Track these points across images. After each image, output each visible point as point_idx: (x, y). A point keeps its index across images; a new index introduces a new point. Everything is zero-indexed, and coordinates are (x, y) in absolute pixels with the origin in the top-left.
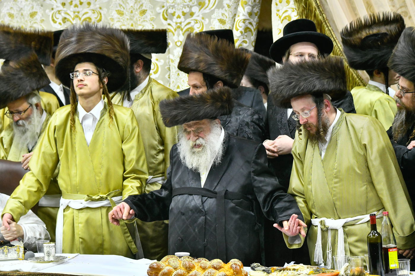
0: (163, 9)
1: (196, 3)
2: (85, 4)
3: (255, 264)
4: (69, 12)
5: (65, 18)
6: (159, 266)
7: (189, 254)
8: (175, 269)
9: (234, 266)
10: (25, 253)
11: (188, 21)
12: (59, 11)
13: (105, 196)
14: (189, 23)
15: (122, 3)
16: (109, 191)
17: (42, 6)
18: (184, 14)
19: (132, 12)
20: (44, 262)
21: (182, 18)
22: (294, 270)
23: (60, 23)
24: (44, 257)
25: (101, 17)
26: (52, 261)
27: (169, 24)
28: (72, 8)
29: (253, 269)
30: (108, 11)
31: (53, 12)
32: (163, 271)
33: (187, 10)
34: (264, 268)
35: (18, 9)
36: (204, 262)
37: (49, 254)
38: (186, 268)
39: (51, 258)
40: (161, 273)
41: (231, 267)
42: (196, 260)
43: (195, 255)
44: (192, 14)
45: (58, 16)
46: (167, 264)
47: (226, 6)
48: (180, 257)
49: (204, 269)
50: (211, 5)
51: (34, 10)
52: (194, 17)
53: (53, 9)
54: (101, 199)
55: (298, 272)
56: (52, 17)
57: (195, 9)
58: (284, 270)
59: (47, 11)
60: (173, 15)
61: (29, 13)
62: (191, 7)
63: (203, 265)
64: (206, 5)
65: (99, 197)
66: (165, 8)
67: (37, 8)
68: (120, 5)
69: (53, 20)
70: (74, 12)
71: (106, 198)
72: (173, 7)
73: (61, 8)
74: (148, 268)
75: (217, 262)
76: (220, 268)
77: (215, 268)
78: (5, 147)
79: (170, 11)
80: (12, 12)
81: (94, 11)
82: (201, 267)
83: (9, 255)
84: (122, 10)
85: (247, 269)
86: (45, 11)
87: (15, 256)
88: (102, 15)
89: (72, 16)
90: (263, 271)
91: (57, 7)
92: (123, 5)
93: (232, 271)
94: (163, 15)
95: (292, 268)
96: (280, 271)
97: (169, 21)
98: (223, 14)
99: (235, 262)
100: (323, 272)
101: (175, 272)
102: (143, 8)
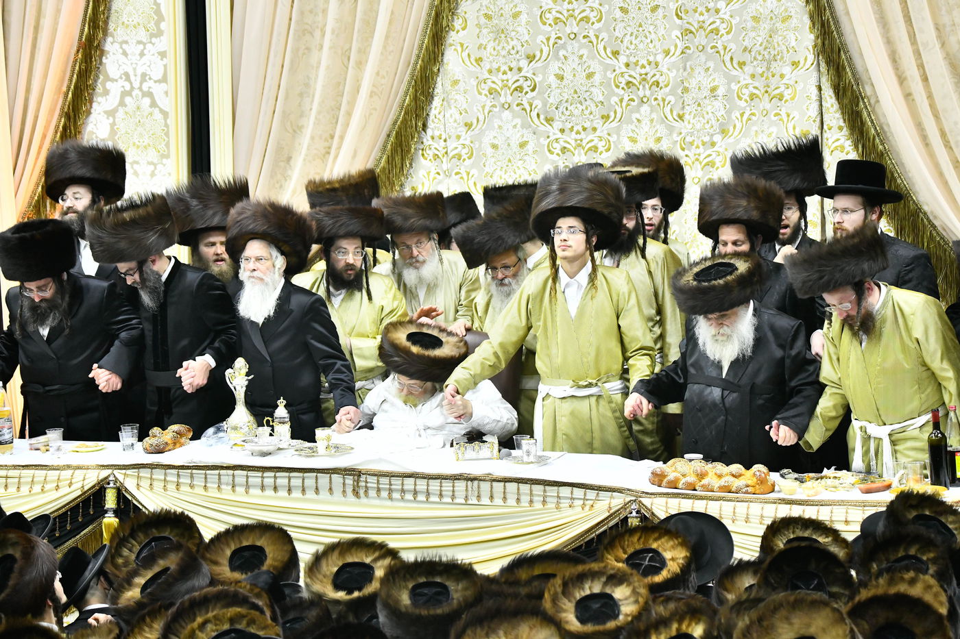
0: (681, 136)
1: (718, 130)
2: (589, 130)
4: (569, 140)
5: (565, 148)
6: (663, 472)
7: (701, 456)
8: (684, 476)
9: (758, 473)
10: (500, 451)
11: (708, 152)
12: (557, 139)
13: (594, 381)
14: (710, 155)
15: (634, 128)
16: (599, 375)
18: (704, 144)
19: (646, 139)
20: (523, 463)
21: (701, 150)
22: (835, 477)
23: (558, 154)
24: (522, 457)
25: (610, 145)
26: (532, 463)
27: (687, 156)
28: (573, 135)
29: (782, 476)
30: (618, 138)
31: (548, 140)
32: (669, 478)
33: (707, 139)
34: (796, 475)
35: (504, 139)
36: (720, 467)
37: (528, 453)
38: (698, 475)
39: (532, 459)
40: (665, 480)
41: (754, 475)
42: (710, 465)
43: (709, 458)
44: (713, 144)
45: (555, 145)
46: (674, 469)
48: (691, 460)
49: (720, 476)
50: (736, 133)
51: (525, 139)
52: (716, 148)
53: (548, 137)
54: (590, 385)
55: (840, 482)
56: (548, 146)
57: (717, 138)
58: (822, 478)
59: (542, 139)
60: (691, 144)
61: (518, 143)
62: (712, 135)
63: (718, 472)
65: (587, 383)
66: (683, 135)
67: (528, 136)
68: (633, 131)
69: (549, 151)
70: (576, 141)
71: (596, 384)
72: (692, 134)
73: (559, 135)
74: (650, 474)
75: (736, 468)
76: (741, 475)
77: (733, 476)
78: (479, 315)
79: (689, 139)
80: (496, 142)
81: (600, 138)
82: (716, 474)
83: (480, 452)
84: (636, 136)
85: (774, 476)
86: (538, 139)
87: (488, 454)
88: (612, 143)
89: (574, 145)
90: (796, 479)
91: (554, 134)
92: (637, 130)
93: (755, 480)
94: (681, 144)
95: (832, 476)
96: (817, 479)
97: (687, 152)
100: (872, 482)
101: (683, 480)
102: (658, 135)
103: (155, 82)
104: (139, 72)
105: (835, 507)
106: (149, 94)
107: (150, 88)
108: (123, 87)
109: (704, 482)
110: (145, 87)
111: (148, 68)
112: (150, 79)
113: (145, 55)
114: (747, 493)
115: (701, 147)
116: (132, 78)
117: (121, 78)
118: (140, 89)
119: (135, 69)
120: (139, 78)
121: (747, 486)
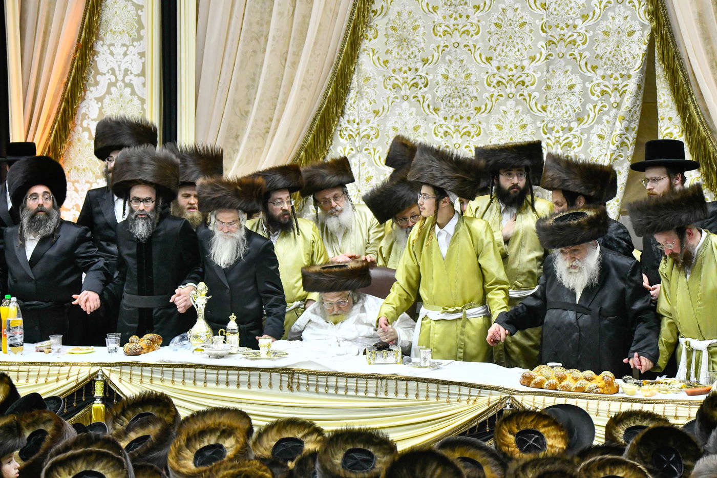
0: (544, 123)
1: (574, 119)
2: (465, 118)
3: (627, 377)
4: (450, 126)
5: (447, 132)
6: (531, 376)
7: (561, 364)
8: (548, 379)
9: (606, 378)
10: (402, 357)
11: (566, 135)
12: (441, 125)
13: (460, 308)
14: (568, 138)
15: (501, 118)
16: (465, 303)
17: (425, 120)
18: (563, 129)
19: (511, 126)
20: (421, 367)
21: (561, 133)
22: (666, 383)
23: (441, 137)
24: (420, 362)
25: (480, 131)
26: (428, 367)
27: (548, 138)
28: (453, 122)
29: (625, 381)
30: (487, 125)
31: (435, 125)
32: (536, 380)
33: (565, 125)
34: (636, 381)
35: (402, 123)
36: (576, 373)
37: (425, 359)
38: (558, 378)
39: (428, 364)
40: (533, 382)
41: (603, 379)
44: (570, 129)
45: (440, 129)
46: (539, 373)
47: (605, 122)
48: (552, 367)
49: (576, 380)
50: (590, 121)
51: (418, 124)
52: (573, 132)
53: (435, 123)
54: (457, 311)
55: (670, 386)
56: (435, 130)
57: (574, 125)
58: (656, 383)
59: (430, 125)
60: (552, 129)
61: (413, 126)
62: (570, 122)
63: (575, 376)
64: (585, 121)
65: (454, 309)
66: (545, 122)
67: (420, 122)
68: (500, 120)
69: (435, 134)
70: (455, 127)
71: (462, 311)
72: (553, 121)
73: (443, 122)
74: (521, 377)
76: (592, 379)
77: (587, 379)
79: (550, 125)
80: (397, 126)
81: (473, 126)
82: (573, 378)
83: (387, 358)
84: (502, 124)
85: (619, 382)
86: (428, 124)
87: (393, 360)
88: (482, 130)
89: (453, 130)
90: (635, 383)
91: (439, 121)
92: (503, 120)
93: (603, 382)
94: (543, 130)
95: (664, 381)
96: (652, 384)
97: (548, 135)
98: (602, 130)
99: (606, 374)
100: (695, 387)
101: (547, 382)
102: (524, 122)
103: (135, 76)
104: (123, 69)
105: (667, 405)
106: (130, 85)
107: (131, 80)
108: (110, 79)
109: (563, 383)
110: (127, 80)
111: (130, 66)
112: (131, 73)
113: (127, 55)
114: (597, 392)
115: (561, 132)
116: (117, 73)
117: (108, 72)
118: (123, 81)
119: (119, 66)
120: (122, 73)
121: (597, 388)
